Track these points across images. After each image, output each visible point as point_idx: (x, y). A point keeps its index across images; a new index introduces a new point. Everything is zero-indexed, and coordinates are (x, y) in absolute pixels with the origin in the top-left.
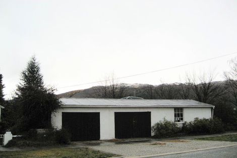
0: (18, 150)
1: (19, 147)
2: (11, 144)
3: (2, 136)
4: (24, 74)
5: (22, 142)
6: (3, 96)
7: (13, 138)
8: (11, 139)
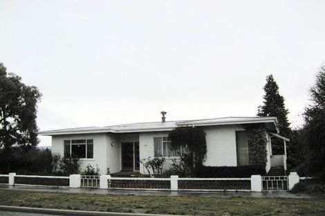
0: (307, 197)
1: (309, 193)
2: (298, 188)
3: (286, 178)
4: (313, 91)
5: (313, 187)
6: (289, 124)
7: (300, 180)
8: (298, 181)
